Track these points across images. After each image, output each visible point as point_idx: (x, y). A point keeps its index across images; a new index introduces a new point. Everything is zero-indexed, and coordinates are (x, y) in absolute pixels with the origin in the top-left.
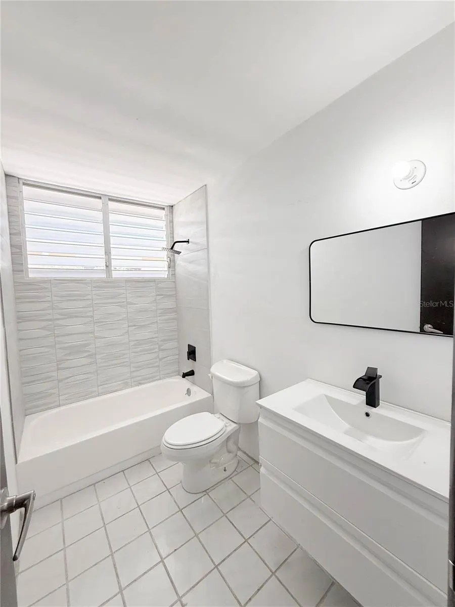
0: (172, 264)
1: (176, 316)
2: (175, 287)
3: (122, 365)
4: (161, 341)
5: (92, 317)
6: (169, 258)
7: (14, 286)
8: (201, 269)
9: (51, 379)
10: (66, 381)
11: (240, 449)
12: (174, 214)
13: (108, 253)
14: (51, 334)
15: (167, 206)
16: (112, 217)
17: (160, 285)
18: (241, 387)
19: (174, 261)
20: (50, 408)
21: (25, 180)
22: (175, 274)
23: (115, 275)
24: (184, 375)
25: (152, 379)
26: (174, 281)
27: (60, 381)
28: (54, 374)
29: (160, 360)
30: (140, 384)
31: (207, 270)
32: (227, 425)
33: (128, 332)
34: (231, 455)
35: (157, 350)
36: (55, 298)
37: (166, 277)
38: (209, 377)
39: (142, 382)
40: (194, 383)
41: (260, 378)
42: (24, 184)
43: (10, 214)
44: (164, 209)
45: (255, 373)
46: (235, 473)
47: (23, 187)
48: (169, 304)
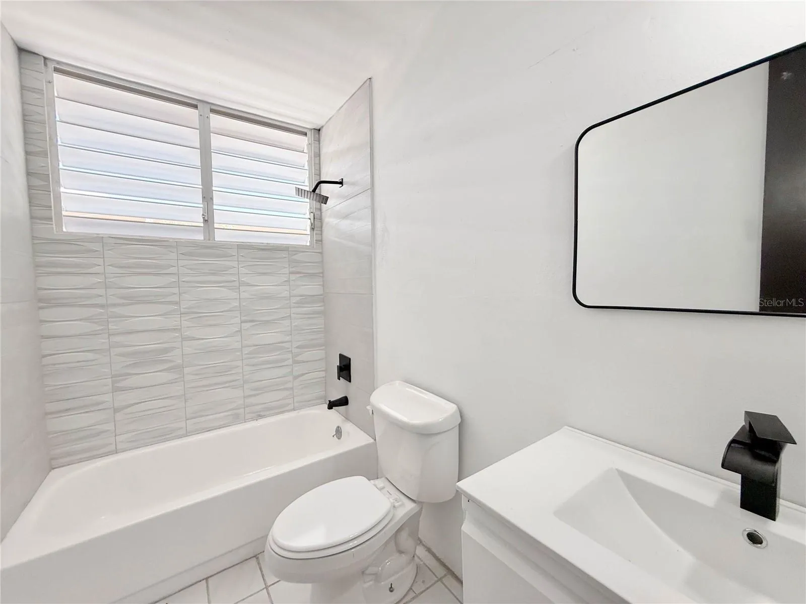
0: (317, 223)
1: (322, 308)
2: (322, 261)
3: (227, 385)
4: (297, 347)
5: (176, 303)
6: (312, 214)
7: (33, 244)
8: (362, 226)
9: (101, 407)
10: (129, 410)
11: (421, 542)
12: (321, 141)
13: (207, 197)
14: (102, 330)
15: (311, 129)
16: (216, 142)
17: (296, 257)
18: (424, 434)
19: (321, 219)
20: (101, 456)
21: (58, 63)
22: (321, 241)
23: (219, 236)
24: (332, 405)
25: (280, 409)
26: (320, 251)
27: (116, 410)
28: (107, 398)
29: (296, 378)
30: (260, 417)
31: (370, 227)
32: (397, 504)
33: (240, 331)
34: (404, 558)
35: (290, 361)
36: (110, 269)
37: (308, 244)
38: (368, 410)
39: (262, 413)
40: (347, 418)
41: (461, 417)
42: (56, 70)
43: (27, 118)
44: (306, 134)
45: (451, 408)
46: (411, 595)
47: (55, 75)
48: (311, 288)
